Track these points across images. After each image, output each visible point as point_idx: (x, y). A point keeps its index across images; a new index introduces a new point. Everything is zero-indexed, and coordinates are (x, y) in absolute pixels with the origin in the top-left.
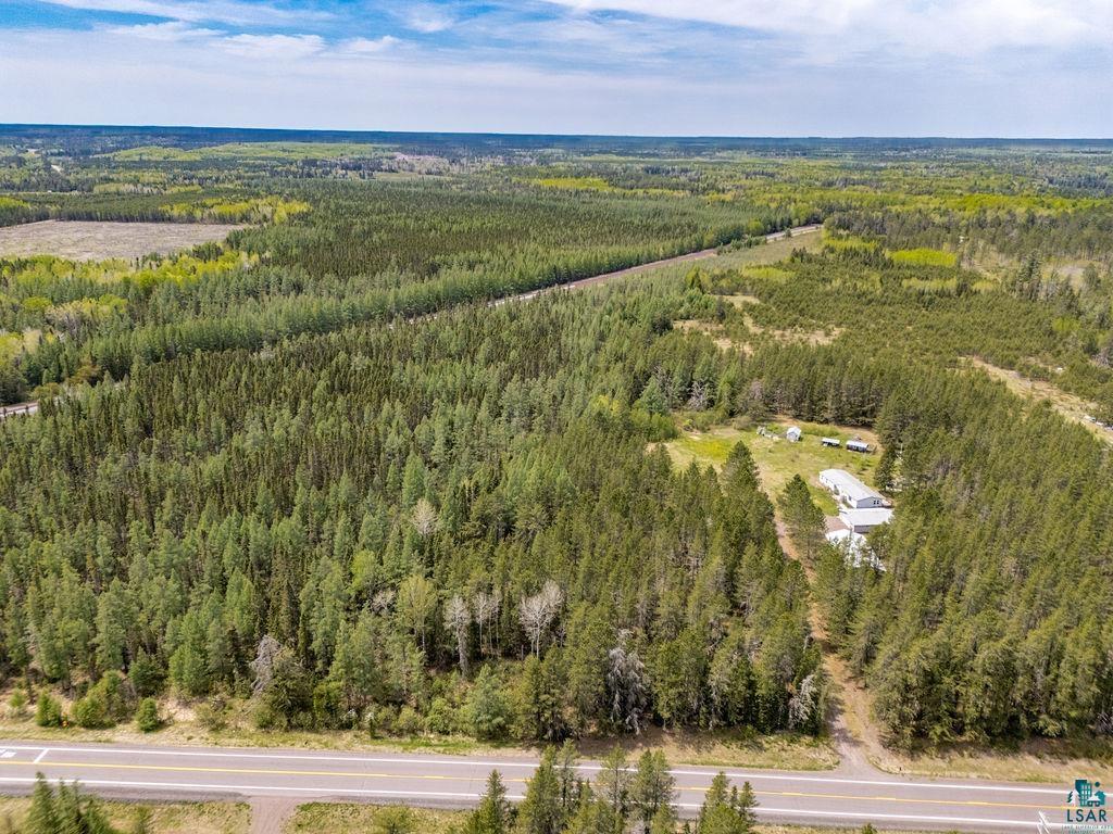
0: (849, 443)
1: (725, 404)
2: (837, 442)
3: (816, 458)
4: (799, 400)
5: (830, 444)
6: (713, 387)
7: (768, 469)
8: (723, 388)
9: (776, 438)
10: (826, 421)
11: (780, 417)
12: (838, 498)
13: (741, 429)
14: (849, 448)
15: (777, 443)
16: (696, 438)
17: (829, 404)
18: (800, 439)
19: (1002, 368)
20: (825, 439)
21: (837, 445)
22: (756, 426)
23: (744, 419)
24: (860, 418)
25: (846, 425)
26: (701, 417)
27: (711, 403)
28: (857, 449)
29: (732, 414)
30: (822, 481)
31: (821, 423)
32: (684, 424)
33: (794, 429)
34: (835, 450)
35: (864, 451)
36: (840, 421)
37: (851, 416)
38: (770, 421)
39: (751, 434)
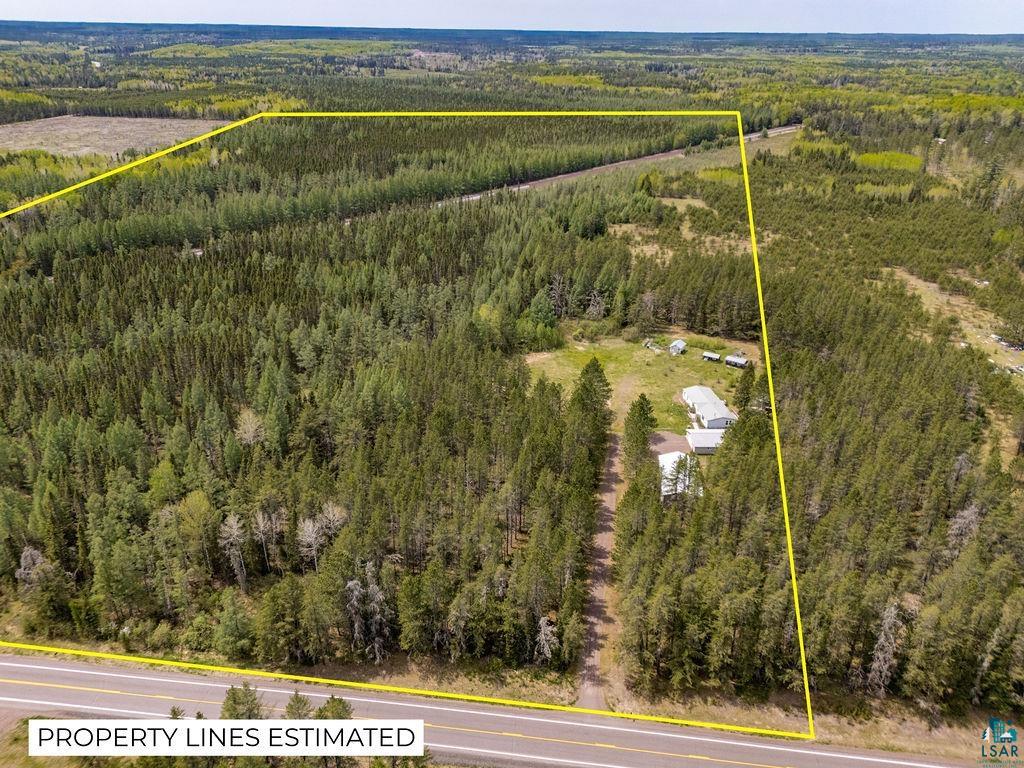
0: (729, 358)
1: (617, 314)
2: (718, 356)
3: (691, 373)
5: (710, 359)
6: (611, 296)
7: (638, 383)
8: (619, 298)
9: (658, 351)
10: (716, 334)
11: (673, 328)
12: (693, 416)
13: (629, 341)
14: (728, 363)
15: (658, 356)
16: (581, 348)
18: (683, 352)
19: (925, 280)
20: (706, 354)
21: (717, 360)
22: (645, 337)
23: (632, 330)
24: (749, 333)
25: (734, 338)
26: (594, 325)
27: (608, 312)
28: (735, 365)
29: (624, 324)
30: (685, 397)
31: (712, 336)
32: (574, 334)
33: (679, 341)
34: (715, 365)
35: (741, 366)
36: (729, 334)
37: (742, 330)
38: (661, 332)
39: (636, 346)
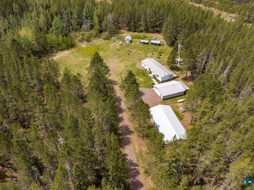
0: (152, 41)
1: (97, 27)
2: (147, 41)
3: (139, 52)
4: (129, 23)
5: (144, 43)
6: (92, 19)
7: (117, 61)
8: (96, 19)
9: (120, 42)
10: (141, 31)
11: (122, 31)
12: (151, 75)
13: (105, 39)
14: (152, 44)
15: (121, 45)
16: (84, 46)
17: (142, 23)
18: (131, 41)
20: (142, 41)
21: (147, 43)
22: (112, 37)
23: (106, 34)
24: (155, 29)
25: (149, 32)
26: (87, 34)
27: (92, 27)
28: (156, 44)
29: (101, 32)
30: (143, 65)
31: (139, 32)
32: (79, 39)
33: (128, 37)
34: (146, 45)
35: (159, 45)
36: (147, 31)
37: (151, 28)
38: (118, 33)
39: (109, 41)
